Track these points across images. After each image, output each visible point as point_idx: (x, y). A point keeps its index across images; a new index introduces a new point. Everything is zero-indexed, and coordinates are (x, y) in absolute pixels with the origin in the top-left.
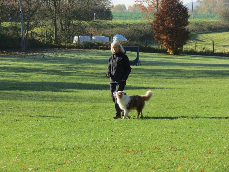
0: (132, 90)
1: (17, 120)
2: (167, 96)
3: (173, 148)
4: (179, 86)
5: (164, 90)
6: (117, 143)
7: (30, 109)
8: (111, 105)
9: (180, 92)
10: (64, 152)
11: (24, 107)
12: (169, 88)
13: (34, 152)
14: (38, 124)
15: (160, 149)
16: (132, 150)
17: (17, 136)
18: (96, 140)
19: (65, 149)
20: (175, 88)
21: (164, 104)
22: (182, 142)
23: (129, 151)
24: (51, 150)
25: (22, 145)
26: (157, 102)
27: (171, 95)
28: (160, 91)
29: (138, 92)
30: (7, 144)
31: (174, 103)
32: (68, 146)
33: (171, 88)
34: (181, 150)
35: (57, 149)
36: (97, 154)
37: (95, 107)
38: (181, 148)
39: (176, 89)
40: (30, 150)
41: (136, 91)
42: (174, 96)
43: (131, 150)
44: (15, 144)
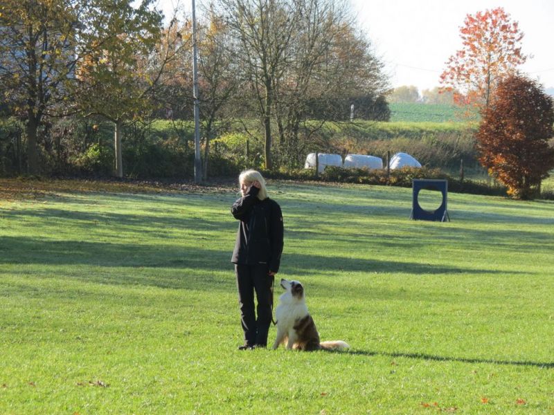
0: (432, 275)
1: (189, 333)
2: (506, 289)
3: (520, 402)
4: (533, 269)
5: (499, 278)
6: (403, 389)
7: (216, 309)
8: (387, 305)
9: (534, 283)
10: (293, 403)
11: (203, 306)
12: (510, 272)
13: (230, 401)
14: (236, 343)
15: (493, 404)
16: (436, 404)
17: (193, 367)
18: (359, 380)
19: (293, 397)
20: (524, 273)
21: (501, 308)
22: (540, 391)
23: (428, 405)
24: (264, 398)
25: (203, 385)
26: (485, 303)
27: (515, 287)
28: (492, 279)
29: (446, 279)
30: (173, 382)
31: (523, 306)
32: (300, 391)
33: (515, 273)
34: (538, 406)
35: (278, 397)
36: (362, 410)
37: (353, 309)
38: (537, 403)
39: (526, 275)
40: (221, 398)
41: (440, 277)
42: (521, 290)
43: (431, 403)
44: (190, 383)
